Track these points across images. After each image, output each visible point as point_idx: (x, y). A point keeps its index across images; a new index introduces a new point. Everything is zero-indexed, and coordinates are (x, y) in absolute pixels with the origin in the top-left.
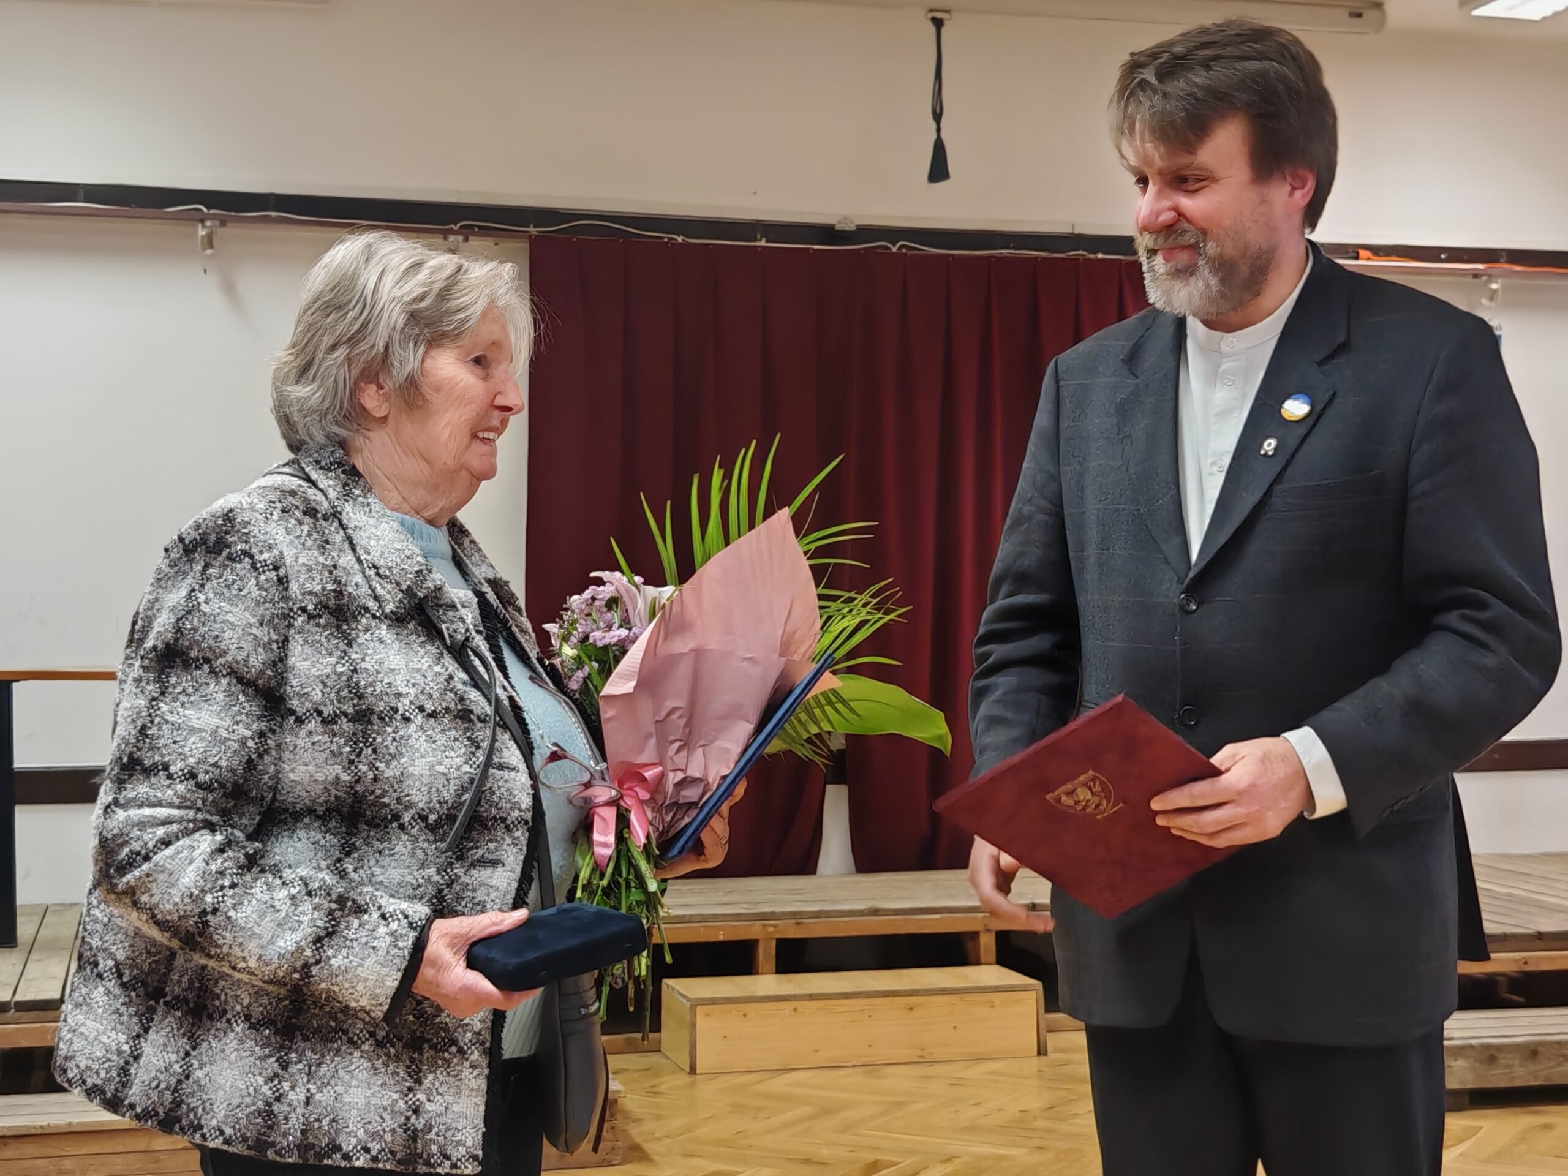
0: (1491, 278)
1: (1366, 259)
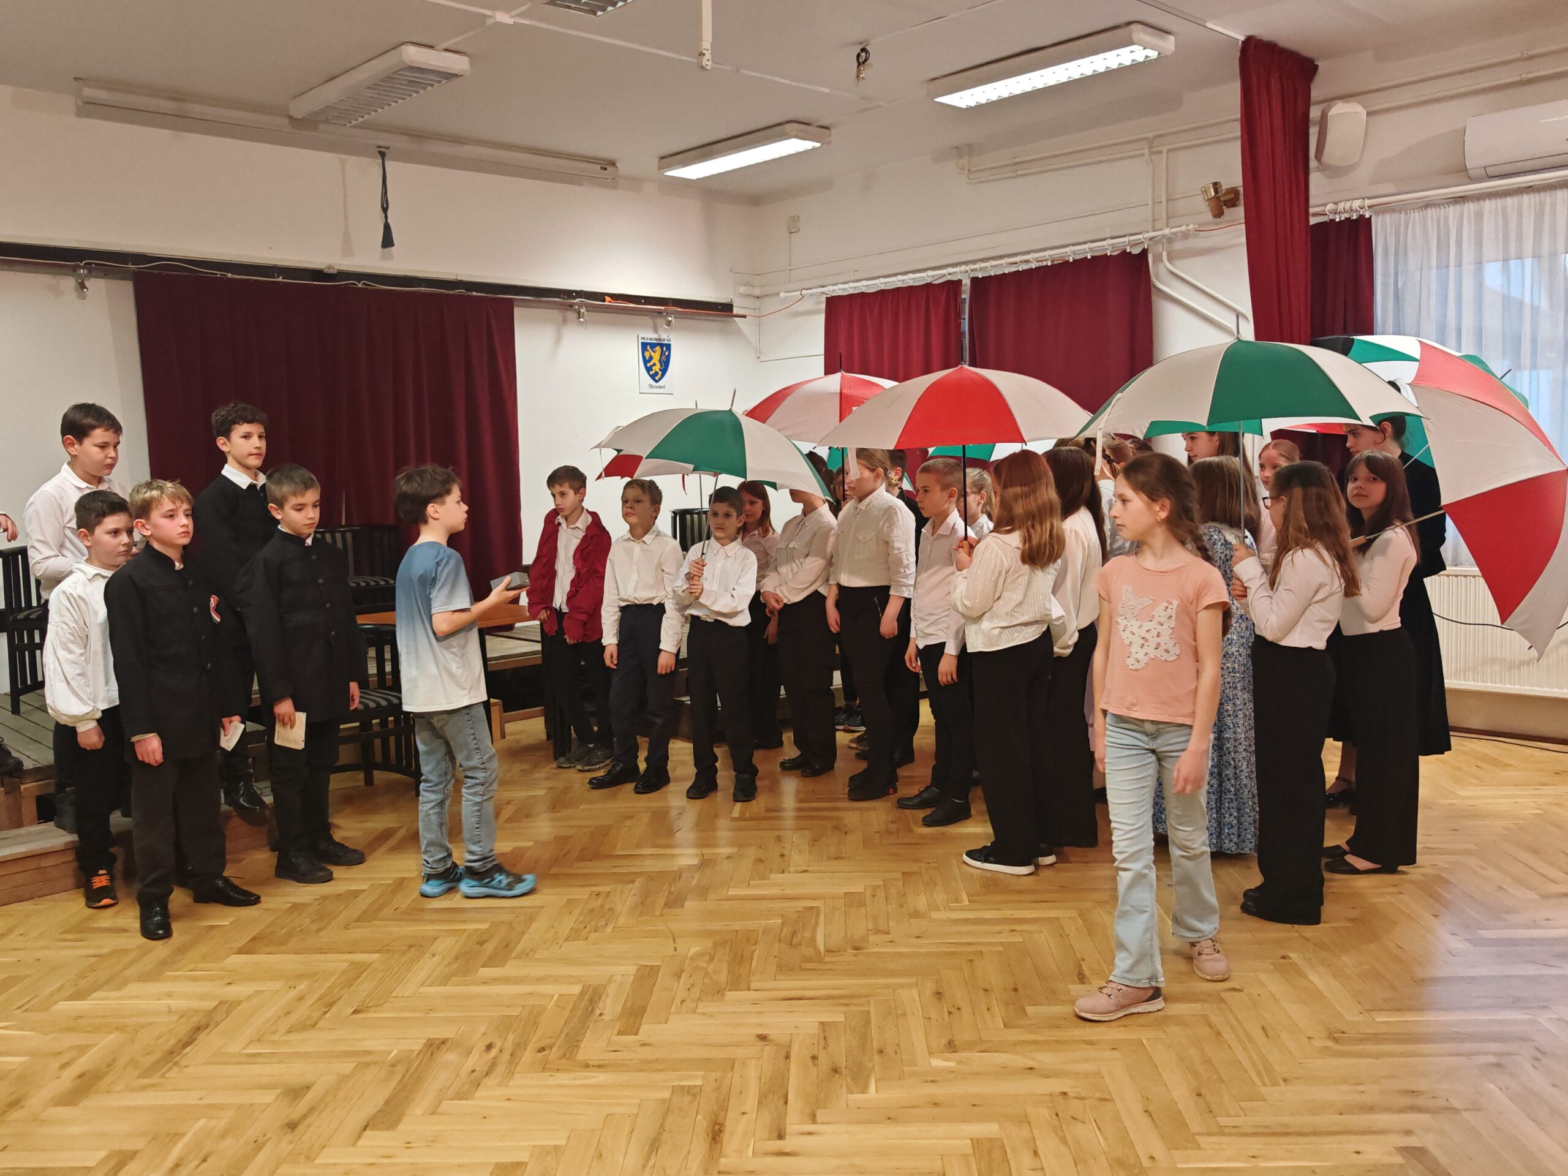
0: (668, 314)
1: (608, 301)
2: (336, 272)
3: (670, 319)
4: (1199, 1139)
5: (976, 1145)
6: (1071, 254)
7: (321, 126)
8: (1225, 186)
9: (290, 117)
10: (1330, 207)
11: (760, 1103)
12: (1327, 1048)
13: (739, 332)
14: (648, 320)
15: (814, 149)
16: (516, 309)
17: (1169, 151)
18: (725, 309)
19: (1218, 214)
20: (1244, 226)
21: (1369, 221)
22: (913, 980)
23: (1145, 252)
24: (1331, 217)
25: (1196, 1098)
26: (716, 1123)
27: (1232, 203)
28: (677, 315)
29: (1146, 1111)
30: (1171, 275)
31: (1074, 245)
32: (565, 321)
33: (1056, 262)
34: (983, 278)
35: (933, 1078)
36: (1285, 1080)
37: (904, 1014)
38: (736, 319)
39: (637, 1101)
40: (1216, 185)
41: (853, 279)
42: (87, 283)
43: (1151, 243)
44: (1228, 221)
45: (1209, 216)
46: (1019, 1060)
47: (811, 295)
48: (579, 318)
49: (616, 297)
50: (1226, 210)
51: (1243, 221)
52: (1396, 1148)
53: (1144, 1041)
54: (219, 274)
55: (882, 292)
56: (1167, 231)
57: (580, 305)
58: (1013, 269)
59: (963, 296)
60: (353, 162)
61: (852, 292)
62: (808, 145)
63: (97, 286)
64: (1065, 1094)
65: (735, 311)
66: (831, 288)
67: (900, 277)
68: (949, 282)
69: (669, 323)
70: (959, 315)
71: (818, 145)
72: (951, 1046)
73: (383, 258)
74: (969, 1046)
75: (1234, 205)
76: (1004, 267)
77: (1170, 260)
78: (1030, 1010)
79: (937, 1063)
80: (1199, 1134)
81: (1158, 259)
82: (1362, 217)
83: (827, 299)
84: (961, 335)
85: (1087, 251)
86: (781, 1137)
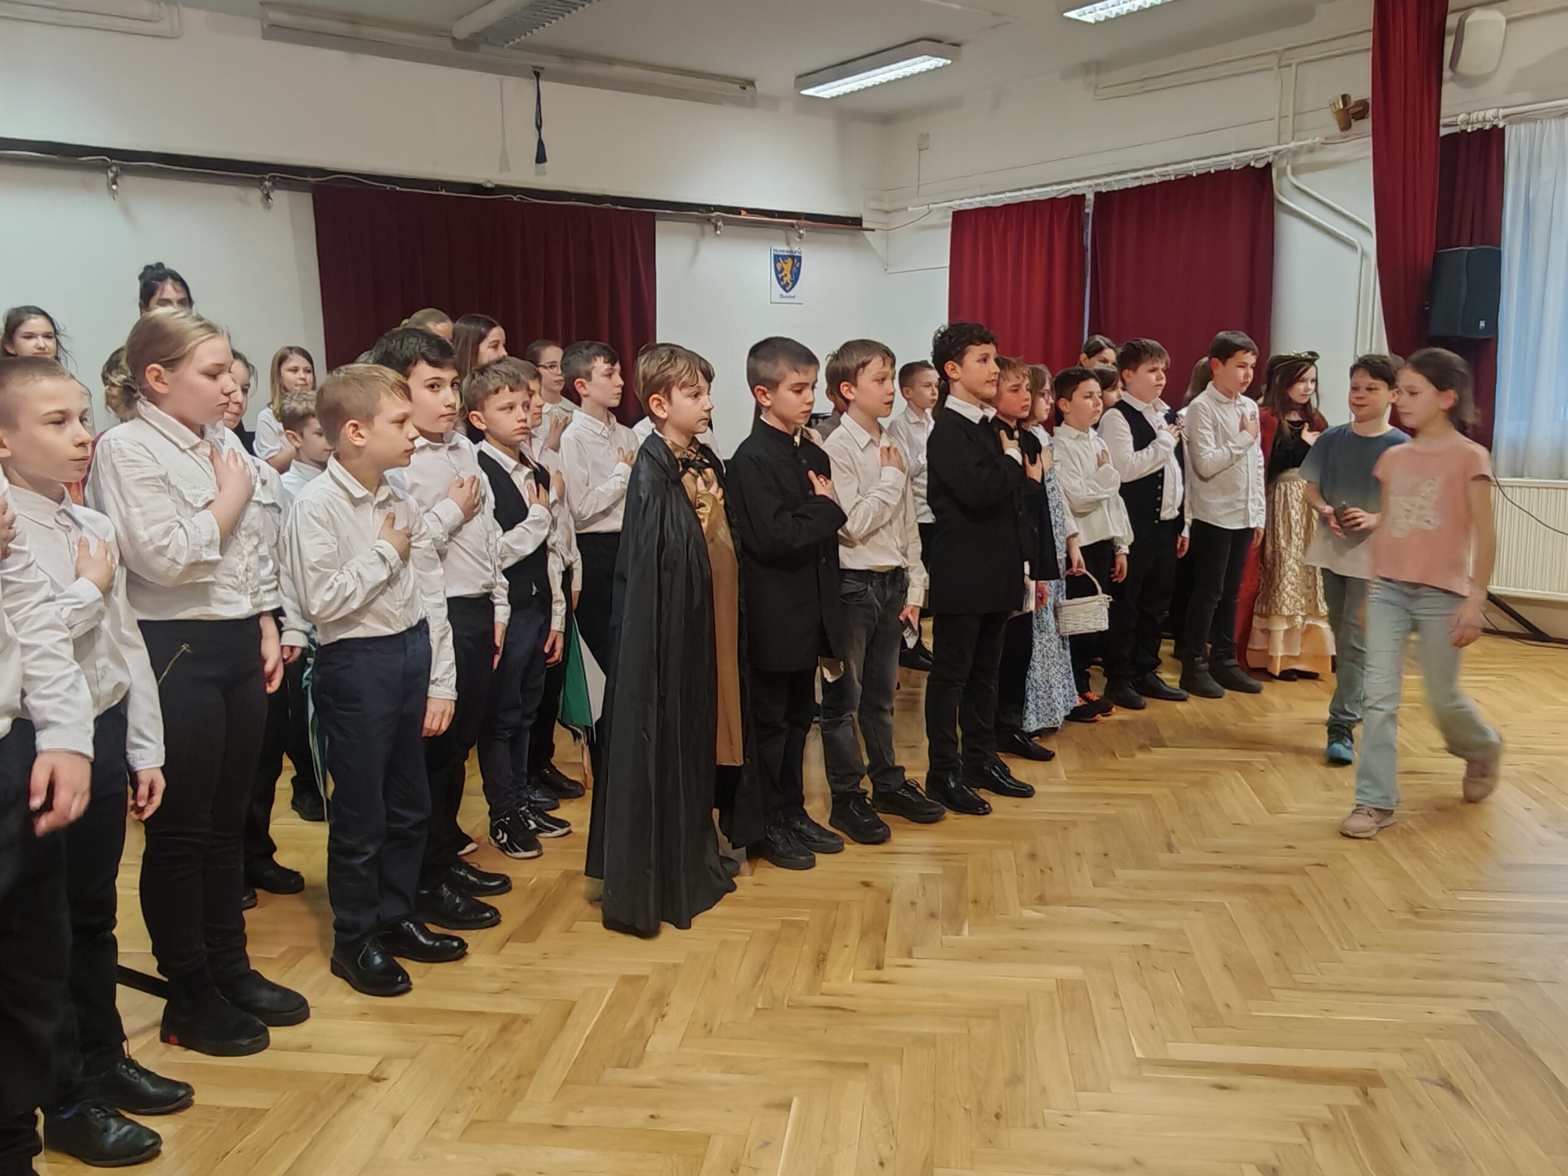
0: (800, 228)
1: (744, 216)
2: (493, 186)
3: (801, 232)
4: (1274, 991)
5: (1060, 985)
6: (1194, 168)
7: (483, 47)
8: (1354, 98)
9: (454, 39)
10: (1462, 117)
11: (861, 939)
12: (1408, 921)
13: (869, 245)
14: (780, 233)
15: (945, 66)
16: (658, 223)
17: (1299, 64)
18: (855, 223)
19: (1346, 126)
20: (1370, 139)
21: (1503, 129)
22: (1009, 843)
23: (1269, 166)
24: (1463, 127)
25: (1274, 957)
26: (820, 953)
27: (1360, 116)
28: (810, 229)
29: (1225, 965)
30: (1296, 190)
31: (1197, 159)
32: (703, 234)
33: (1179, 177)
34: (1108, 192)
35: (1022, 926)
36: (1362, 946)
37: (1000, 871)
38: (866, 233)
39: (750, 931)
40: (1344, 97)
41: (980, 193)
42: (272, 195)
43: (1276, 157)
44: (1356, 134)
45: (1335, 129)
46: (1108, 916)
47: (938, 209)
48: (716, 230)
49: (751, 211)
50: (1355, 124)
51: (1370, 133)
52: (1469, 1011)
53: (1227, 905)
54: (389, 187)
55: (1007, 206)
56: (1292, 144)
57: (718, 219)
58: (1137, 184)
59: (1087, 210)
60: (511, 81)
61: (978, 206)
62: (940, 62)
63: (280, 197)
64: (1147, 946)
65: (865, 225)
66: (958, 202)
67: (1026, 192)
68: (1073, 196)
69: (801, 236)
70: (1082, 229)
71: (949, 62)
72: (1042, 900)
73: (538, 173)
74: (1059, 901)
75: (1362, 118)
76: (1129, 182)
77: (1293, 173)
78: (1118, 872)
79: (1029, 914)
80: (1275, 988)
81: (1282, 173)
82: (1495, 127)
83: (954, 213)
84: (1083, 250)
85: (1211, 165)
86: (879, 967)
